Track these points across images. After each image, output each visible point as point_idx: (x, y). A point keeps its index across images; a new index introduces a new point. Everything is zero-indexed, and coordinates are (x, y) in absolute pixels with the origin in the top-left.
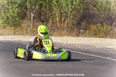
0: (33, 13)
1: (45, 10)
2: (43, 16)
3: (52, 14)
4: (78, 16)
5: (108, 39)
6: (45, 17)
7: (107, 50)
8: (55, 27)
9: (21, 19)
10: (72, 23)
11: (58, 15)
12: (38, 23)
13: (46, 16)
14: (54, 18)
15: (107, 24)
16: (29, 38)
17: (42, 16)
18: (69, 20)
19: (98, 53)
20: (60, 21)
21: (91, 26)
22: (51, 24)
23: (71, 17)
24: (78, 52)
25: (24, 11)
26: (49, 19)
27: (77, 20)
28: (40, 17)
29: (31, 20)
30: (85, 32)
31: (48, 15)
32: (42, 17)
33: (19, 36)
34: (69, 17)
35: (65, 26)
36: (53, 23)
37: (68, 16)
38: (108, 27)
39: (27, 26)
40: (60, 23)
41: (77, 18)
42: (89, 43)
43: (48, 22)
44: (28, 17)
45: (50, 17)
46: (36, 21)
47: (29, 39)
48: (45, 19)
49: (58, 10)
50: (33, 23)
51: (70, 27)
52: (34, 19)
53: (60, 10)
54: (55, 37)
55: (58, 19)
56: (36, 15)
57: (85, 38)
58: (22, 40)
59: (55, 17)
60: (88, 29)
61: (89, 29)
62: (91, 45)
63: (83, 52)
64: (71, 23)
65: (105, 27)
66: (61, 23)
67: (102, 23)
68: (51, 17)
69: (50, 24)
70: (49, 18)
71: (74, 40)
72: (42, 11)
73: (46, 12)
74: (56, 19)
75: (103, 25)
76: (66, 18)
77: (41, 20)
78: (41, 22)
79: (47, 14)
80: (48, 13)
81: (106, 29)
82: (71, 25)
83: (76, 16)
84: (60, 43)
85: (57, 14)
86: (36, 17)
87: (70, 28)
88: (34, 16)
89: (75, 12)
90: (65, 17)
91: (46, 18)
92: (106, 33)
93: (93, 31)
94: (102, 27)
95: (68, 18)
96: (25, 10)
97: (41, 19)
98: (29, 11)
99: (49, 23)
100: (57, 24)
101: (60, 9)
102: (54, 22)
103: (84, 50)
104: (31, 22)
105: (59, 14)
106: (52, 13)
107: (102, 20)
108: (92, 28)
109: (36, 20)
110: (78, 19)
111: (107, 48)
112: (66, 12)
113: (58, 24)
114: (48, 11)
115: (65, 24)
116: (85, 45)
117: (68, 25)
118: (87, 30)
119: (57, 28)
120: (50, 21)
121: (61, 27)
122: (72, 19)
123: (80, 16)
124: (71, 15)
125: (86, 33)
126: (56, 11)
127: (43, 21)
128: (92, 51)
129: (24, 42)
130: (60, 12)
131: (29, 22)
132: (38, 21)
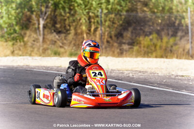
0: (43, 19)
1: (63, 14)
2: (60, 22)
3: (74, 20)
4: (119, 22)
7: (179, 79)
8: (79, 40)
9: (22, 29)
10: (109, 35)
11: (84, 21)
12: (51, 35)
13: (65, 24)
14: (78, 26)
15: (168, 34)
17: (58, 23)
19: (164, 84)
20: (87, 31)
21: (141, 38)
22: (72, 36)
23: (107, 24)
24: (131, 82)
25: (26, 16)
26: (70, 28)
27: (117, 28)
28: (54, 26)
29: (40, 31)
31: (67, 22)
32: (58, 26)
34: (104, 23)
35: (97, 39)
36: (76, 34)
38: (169, 40)
39: (34, 41)
40: (88, 35)
41: (116, 26)
43: (68, 32)
44: (34, 24)
45: (71, 24)
46: (48, 31)
48: (63, 29)
49: (85, 13)
50: (44, 34)
51: (105, 40)
53: (88, 13)
56: (48, 22)
59: (79, 24)
60: (136, 44)
62: (149, 71)
64: (106, 33)
67: (158, 33)
70: (69, 26)
71: (119, 62)
72: (57, 15)
73: (64, 16)
74: (81, 27)
75: (162, 36)
76: (99, 26)
77: (56, 30)
78: (57, 34)
79: (65, 20)
80: (68, 17)
81: (167, 43)
82: (106, 37)
83: (114, 21)
85: (83, 19)
86: (49, 25)
87: (105, 43)
88: (46, 22)
89: (113, 15)
90: (96, 24)
91: (65, 27)
92: (166, 49)
93: (144, 47)
98: (37, 14)
101: (87, 11)
104: (40, 35)
105: (87, 19)
106: (74, 18)
107: (159, 28)
108: (142, 43)
109: (48, 29)
111: (177, 76)
112: (97, 16)
113: (85, 35)
114: (68, 15)
115: (96, 36)
118: (134, 45)
120: (71, 32)
122: (109, 27)
123: (121, 22)
124: (106, 20)
125: (133, 51)
126: (81, 15)
127: (59, 32)
128: (153, 80)
129: (34, 68)
130: (88, 16)
131: (36, 33)
132: (51, 31)
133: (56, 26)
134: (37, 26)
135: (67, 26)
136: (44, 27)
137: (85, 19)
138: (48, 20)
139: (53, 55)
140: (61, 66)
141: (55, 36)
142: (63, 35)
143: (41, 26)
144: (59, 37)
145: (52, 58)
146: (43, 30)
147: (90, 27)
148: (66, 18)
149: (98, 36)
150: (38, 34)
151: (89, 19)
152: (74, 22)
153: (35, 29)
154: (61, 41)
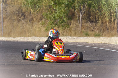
0: (82, 13)
1: (94, 10)
3: (101, 14)
6: (94, 17)
8: (104, 27)
9: (69, 19)
11: (107, 15)
13: (95, 16)
14: (104, 18)
16: (77, 39)
17: (91, 16)
20: (109, 21)
22: (100, 24)
25: (72, 12)
28: (89, 17)
29: (79, 21)
32: (91, 18)
33: (67, 37)
35: (115, 26)
36: (102, 23)
39: (76, 27)
40: (110, 23)
43: (98, 22)
44: (76, 17)
45: (99, 17)
46: (85, 21)
47: (77, 40)
49: (108, 10)
50: (82, 23)
52: (83, 20)
54: (104, 38)
55: (108, 19)
56: (85, 16)
58: (70, 42)
59: (104, 16)
70: (98, 18)
72: (91, 11)
73: (95, 12)
74: (105, 19)
78: (90, 22)
79: (96, 14)
80: (98, 13)
84: (109, 44)
85: (106, 14)
86: (85, 17)
88: (83, 16)
90: (115, 17)
91: (96, 18)
96: (73, 10)
97: (90, 20)
98: (78, 11)
99: (98, 24)
100: (107, 24)
101: (109, 9)
104: (80, 23)
112: (115, 12)
113: (108, 24)
114: (98, 11)
115: (114, 24)
119: (107, 29)
120: (99, 21)
121: (111, 27)
126: (105, 11)
127: (92, 22)
129: (72, 44)
130: (109, 12)
131: (77, 22)
132: (87, 21)
133: (90, 18)
134: (78, 18)
135: (97, 18)
136: (83, 18)
137: (108, 14)
138: (85, 14)
140: (88, 42)
141: (89, 24)
142: (94, 24)
143: (81, 18)
144: (92, 24)
145: (84, 37)
146: (82, 20)
147: (111, 18)
149: (116, 24)
151: (110, 14)
152: (101, 15)
153: (77, 20)
154: (93, 27)
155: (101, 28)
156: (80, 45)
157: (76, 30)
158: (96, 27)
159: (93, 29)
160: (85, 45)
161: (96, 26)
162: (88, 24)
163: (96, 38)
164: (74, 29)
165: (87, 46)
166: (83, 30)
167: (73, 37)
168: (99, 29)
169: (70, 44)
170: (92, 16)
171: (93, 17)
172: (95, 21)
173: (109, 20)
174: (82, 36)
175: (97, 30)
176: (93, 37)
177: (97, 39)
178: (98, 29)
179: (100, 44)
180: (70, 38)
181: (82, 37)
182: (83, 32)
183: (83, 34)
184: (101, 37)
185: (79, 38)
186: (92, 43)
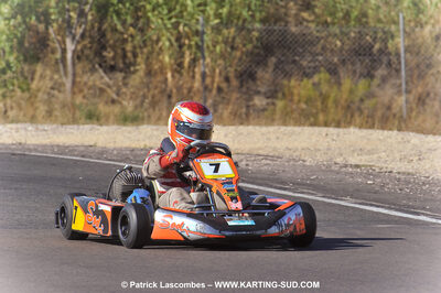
0: (74, 38)
1: (119, 27)
2: (113, 47)
3: (144, 42)
4: (244, 45)
5: (352, 129)
6: (119, 51)
7: (346, 174)
8: (156, 88)
9: (26, 60)
10: (223, 74)
11: (167, 44)
12: (92, 75)
13: (124, 49)
14: (155, 54)
15: (355, 72)
16: (54, 133)
17: (109, 49)
18: (208, 60)
19: (310, 185)
20: (175, 66)
21: (293, 82)
22: (141, 78)
23: (218, 48)
25: (38, 33)
26: (135, 61)
27: (240, 59)
28: (98, 53)
29: (65, 66)
30: (272, 107)
31: (129, 46)
32: (109, 54)
33: (19, 126)
34: (211, 48)
35: (197, 84)
36: (149, 73)
37: (208, 47)
38: (356, 85)
39: (52, 88)
40: (177, 75)
41: (238, 54)
42: (279, 146)
43: (132, 69)
44: (53, 52)
45: (138, 50)
46: (84, 67)
47: (55, 137)
48: (121, 61)
49: (169, 26)
50: (74, 75)
51: (215, 85)
52: (76, 61)
53: (176, 26)
54: (154, 127)
55: (170, 57)
56: (85, 46)
57: (264, 129)
58: (29, 142)
59: (157, 49)
60: (280, 95)
61: (284, 94)
62: (287, 154)
63: (252, 183)
64: (217, 71)
65: (347, 83)
66: (179, 72)
67: (333, 71)
68: (142, 53)
69: (138, 80)
70: (135, 56)
72: (106, 30)
73: (122, 33)
74: (161, 57)
75: (339, 77)
76: (199, 54)
77: (103, 65)
78: (105, 72)
79: (125, 41)
80: (132, 36)
81: (351, 92)
82: (217, 79)
83: (236, 45)
85: (164, 38)
86: (87, 52)
87: (214, 92)
88: (79, 48)
89: (233, 30)
90: (194, 50)
91: (125, 56)
92: (349, 107)
93: (299, 101)
94: (335, 88)
95: (206, 54)
96: (41, 27)
97: (105, 62)
98: (60, 29)
99: (134, 76)
100: (166, 79)
101: (174, 20)
102: (153, 72)
103: (259, 176)
104: (66, 74)
105: (173, 39)
106: (145, 37)
107: (336, 60)
108: (296, 91)
109: (86, 63)
110: (244, 57)
111: (346, 166)
112: (197, 33)
113: (169, 75)
114: (131, 29)
115: (193, 77)
116: (265, 153)
117: (208, 80)
118: (276, 98)
119: (166, 95)
120: (138, 67)
122: (222, 56)
123: (250, 46)
124: (217, 43)
125: (274, 110)
126: (160, 30)
127: (112, 69)
128: (289, 175)
129: (36, 150)
130: (175, 32)
131: (57, 71)
132: (94, 66)
133: (105, 54)
134: (58, 56)
135: (129, 55)
136: (78, 57)
137: (169, 40)
138: (86, 42)
139: (83, 120)
140: (95, 145)
141: (102, 78)
142: (119, 76)
143: (69, 55)
144: (110, 79)
145: (81, 127)
146: (74, 64)
147: (182, 56)
148: (126, 36)
149: (198, 76)
150: (62, 72)
151: (178, 40)
152: (145, 46)
153: (57, 63)
154: (115, 89)
155: (146, 90)
156: (66, 154)
157: (53, 100)
158: (124, 90)
159: (115, 96)
160: (83, 156)
161: (125, 85)
162: (96, 76)
163: (124, 128)
164: (46, 97)
165: (91, 157)
166: (79, 100)
167: (40, 127)
168: (137, 97)
169: (30, 150)
170: (110, 46)
171: (116, 53)
172: (121, 65)
173: (173, 61)
174: (74, 121)
175: (131, 98)
176: (113, 124)
177: (129, 132)
178: (133, 96)
179: (138, 149)
180: (30, 128)
181: (75, 126)
182: (79, 107)
183: (78, 114)
184: (143, 124)
185: (62, 129)
186: (111, 146)
